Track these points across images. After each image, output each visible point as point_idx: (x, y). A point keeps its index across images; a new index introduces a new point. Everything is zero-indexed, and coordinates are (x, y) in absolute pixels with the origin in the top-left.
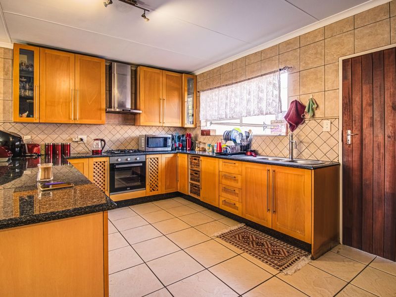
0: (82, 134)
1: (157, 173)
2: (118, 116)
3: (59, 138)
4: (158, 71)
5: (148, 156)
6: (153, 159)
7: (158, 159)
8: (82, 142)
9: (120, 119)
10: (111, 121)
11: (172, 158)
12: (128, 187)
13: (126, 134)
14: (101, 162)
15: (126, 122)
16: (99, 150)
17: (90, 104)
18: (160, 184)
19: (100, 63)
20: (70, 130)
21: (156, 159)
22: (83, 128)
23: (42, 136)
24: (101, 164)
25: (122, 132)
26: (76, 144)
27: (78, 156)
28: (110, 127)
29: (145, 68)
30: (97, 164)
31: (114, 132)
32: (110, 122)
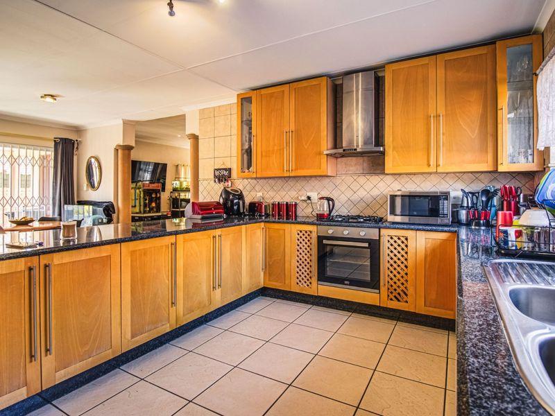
0: (311, 191)
1: (406, 267)
2: (361, 161)
3: (287, 196)
4: (425, 60)
5: (383, 231)
6: (396, 239)
7: (407, 239)
8: (309, 201)
9: (365, 165)
10: (351, 168)
11: (444, 241)
12: (347, 280)
13: (375, 189)
14: (306, 232)
15: (375, 170)
16: (324, 214)
17: (306, 147)
18: (411, 291)
19: (320, 84)
20: (299, 185)
21: (403, 239)
22: (314, 182)
23: (271, 193)
24: (306, 235)
25: (368, 186)
26: (305, 204)
27: (306, 220)
28: (349, 179)
29: (395, 66)
30: (301, 234)
31: (355, 186)
32: (349, 170)
